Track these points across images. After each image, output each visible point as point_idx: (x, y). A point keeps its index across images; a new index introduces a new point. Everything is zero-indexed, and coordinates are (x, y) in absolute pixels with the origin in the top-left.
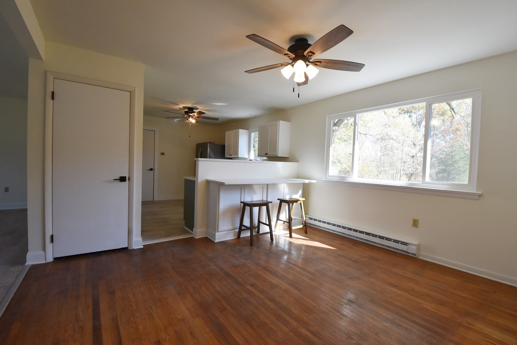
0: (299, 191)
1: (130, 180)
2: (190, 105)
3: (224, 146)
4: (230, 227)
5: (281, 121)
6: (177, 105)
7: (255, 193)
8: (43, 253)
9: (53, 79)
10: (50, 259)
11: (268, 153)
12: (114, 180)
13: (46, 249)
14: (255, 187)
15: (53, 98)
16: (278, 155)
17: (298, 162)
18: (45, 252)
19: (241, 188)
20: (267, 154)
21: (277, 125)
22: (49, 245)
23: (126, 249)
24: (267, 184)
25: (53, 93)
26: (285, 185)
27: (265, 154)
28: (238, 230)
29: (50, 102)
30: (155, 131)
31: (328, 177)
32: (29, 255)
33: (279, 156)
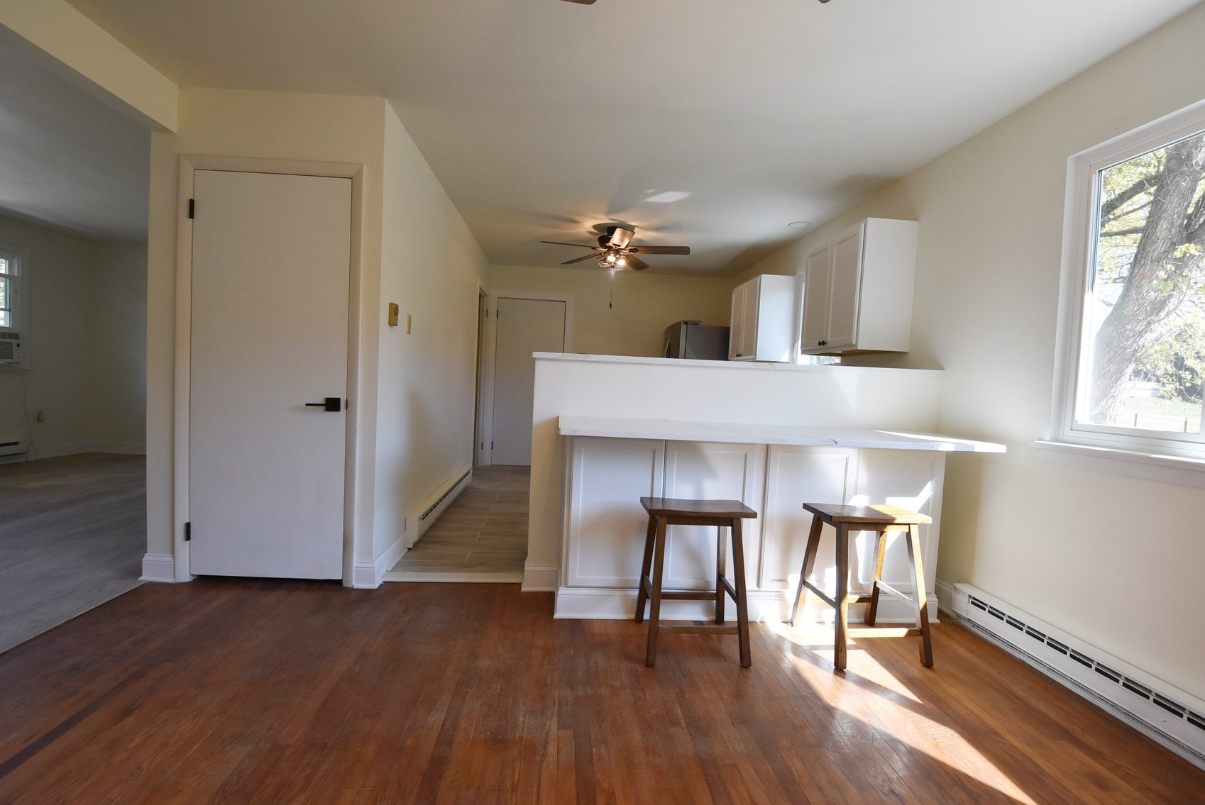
0: (925, 483)
1: (349, 408)
2: (604, 220)
3: (728, 329)
4: (611, 578)
5: (871, 221)
6: (575, 225)
7: (712, 473)
8: (169, 558)
9: (193, 169)
10: (185, 576)
11: (829, 339)
12: (307, 405)
13: (175, 552)
14: (710, 452)
15: (191, 215)
16: (856, 345)
17: (941, 368)
18: (174, 557)
19: (654, 451)
20: (824, 343)
21: (856, 235)
22: (183, 547)
23: (339, 582)
24: (768, 445)
25: (192, 203)
26: (852, 455)
27: (820, 344)
28: (636, 593)
29: (186, 223)
30: (565, 302)
31: (1069, 434)
32: (147, 559)
33: (861, 347)
